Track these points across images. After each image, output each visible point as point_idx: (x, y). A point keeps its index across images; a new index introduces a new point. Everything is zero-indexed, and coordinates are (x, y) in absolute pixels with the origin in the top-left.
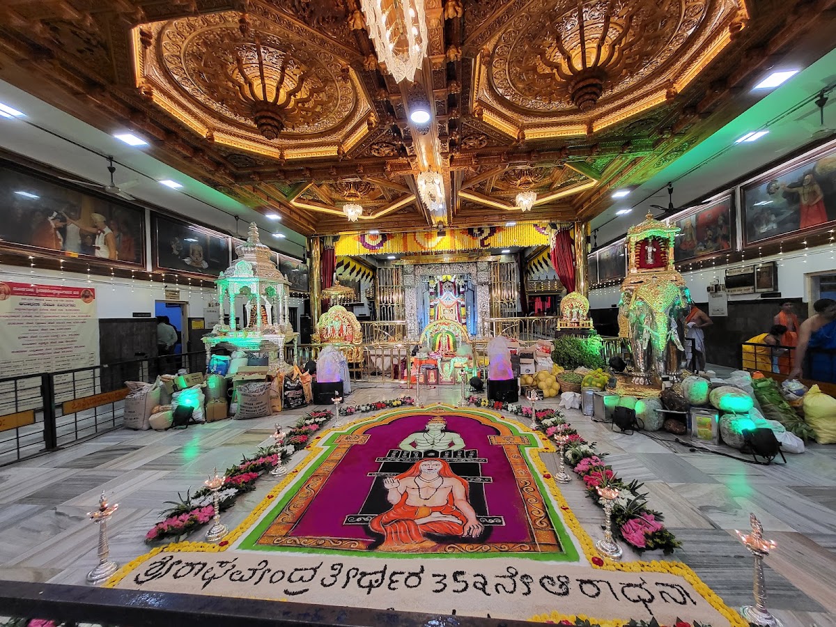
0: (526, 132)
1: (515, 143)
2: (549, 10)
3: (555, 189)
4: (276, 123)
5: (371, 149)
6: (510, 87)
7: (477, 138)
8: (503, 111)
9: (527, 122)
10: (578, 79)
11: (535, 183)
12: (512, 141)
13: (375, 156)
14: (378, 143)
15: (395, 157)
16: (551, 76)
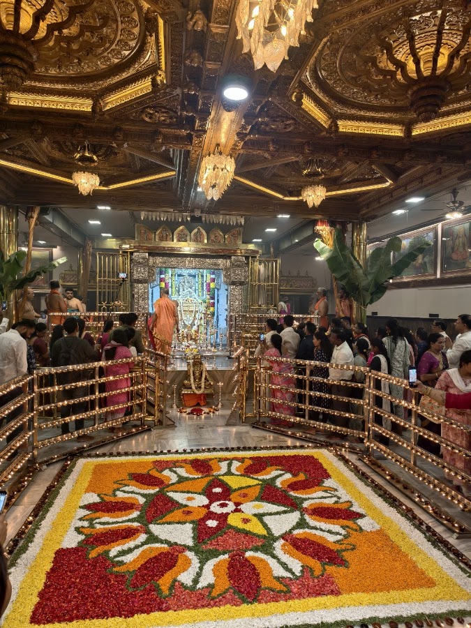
0: (340, 123)
1: (324, 133)
2: (410, 5)
3: (342, 184)
4: (25, 66)
5: (142, 112)
6: (336, 72)
7: (283, 122)
8: (320, 96)
9: (342, 111)
10: (423, 85)
11: (325, 174)
12: (322, 131)
13: (144, 121)
14: (154, 107)
15: (169, 126)
16: (393, 74)
